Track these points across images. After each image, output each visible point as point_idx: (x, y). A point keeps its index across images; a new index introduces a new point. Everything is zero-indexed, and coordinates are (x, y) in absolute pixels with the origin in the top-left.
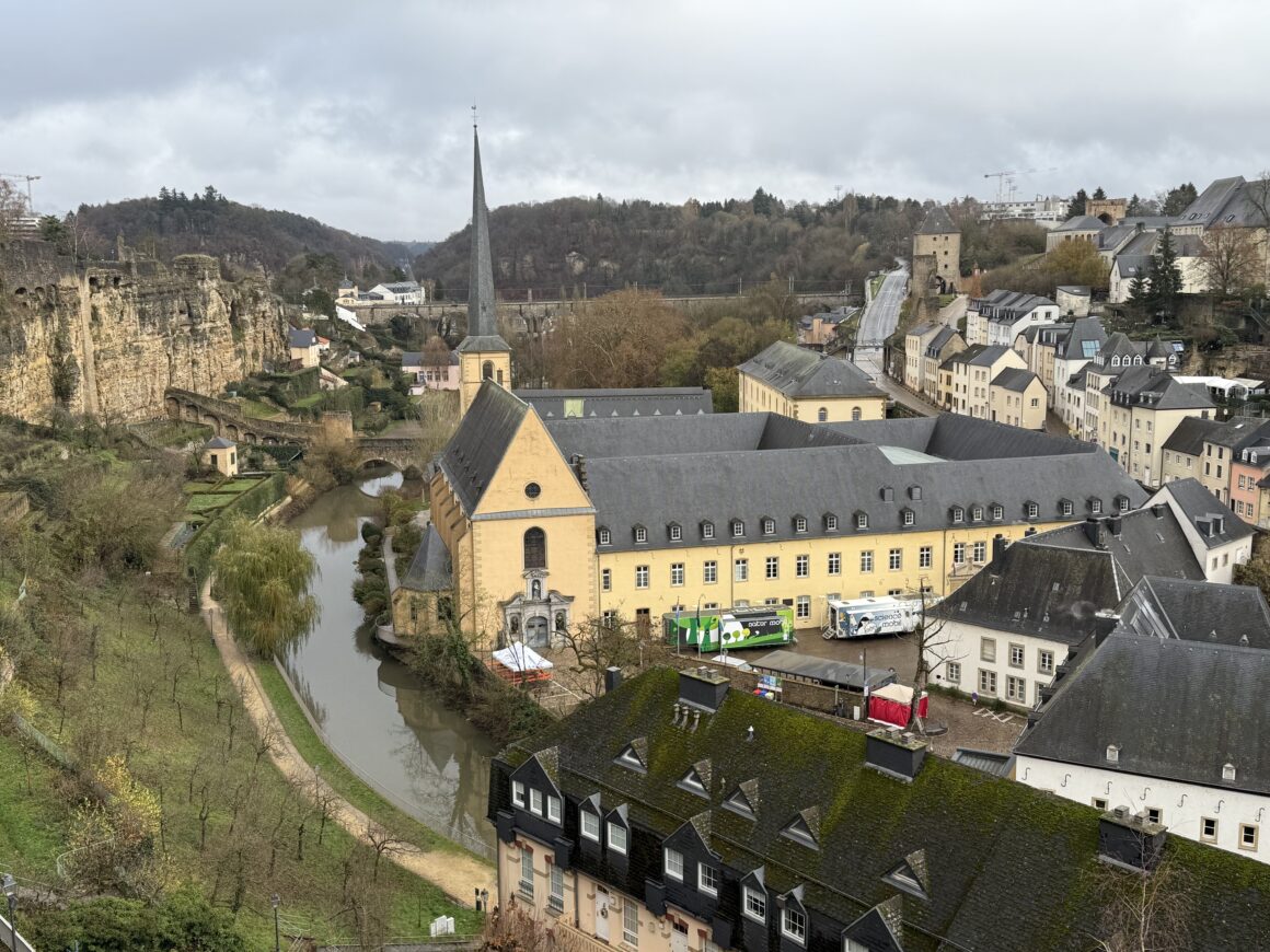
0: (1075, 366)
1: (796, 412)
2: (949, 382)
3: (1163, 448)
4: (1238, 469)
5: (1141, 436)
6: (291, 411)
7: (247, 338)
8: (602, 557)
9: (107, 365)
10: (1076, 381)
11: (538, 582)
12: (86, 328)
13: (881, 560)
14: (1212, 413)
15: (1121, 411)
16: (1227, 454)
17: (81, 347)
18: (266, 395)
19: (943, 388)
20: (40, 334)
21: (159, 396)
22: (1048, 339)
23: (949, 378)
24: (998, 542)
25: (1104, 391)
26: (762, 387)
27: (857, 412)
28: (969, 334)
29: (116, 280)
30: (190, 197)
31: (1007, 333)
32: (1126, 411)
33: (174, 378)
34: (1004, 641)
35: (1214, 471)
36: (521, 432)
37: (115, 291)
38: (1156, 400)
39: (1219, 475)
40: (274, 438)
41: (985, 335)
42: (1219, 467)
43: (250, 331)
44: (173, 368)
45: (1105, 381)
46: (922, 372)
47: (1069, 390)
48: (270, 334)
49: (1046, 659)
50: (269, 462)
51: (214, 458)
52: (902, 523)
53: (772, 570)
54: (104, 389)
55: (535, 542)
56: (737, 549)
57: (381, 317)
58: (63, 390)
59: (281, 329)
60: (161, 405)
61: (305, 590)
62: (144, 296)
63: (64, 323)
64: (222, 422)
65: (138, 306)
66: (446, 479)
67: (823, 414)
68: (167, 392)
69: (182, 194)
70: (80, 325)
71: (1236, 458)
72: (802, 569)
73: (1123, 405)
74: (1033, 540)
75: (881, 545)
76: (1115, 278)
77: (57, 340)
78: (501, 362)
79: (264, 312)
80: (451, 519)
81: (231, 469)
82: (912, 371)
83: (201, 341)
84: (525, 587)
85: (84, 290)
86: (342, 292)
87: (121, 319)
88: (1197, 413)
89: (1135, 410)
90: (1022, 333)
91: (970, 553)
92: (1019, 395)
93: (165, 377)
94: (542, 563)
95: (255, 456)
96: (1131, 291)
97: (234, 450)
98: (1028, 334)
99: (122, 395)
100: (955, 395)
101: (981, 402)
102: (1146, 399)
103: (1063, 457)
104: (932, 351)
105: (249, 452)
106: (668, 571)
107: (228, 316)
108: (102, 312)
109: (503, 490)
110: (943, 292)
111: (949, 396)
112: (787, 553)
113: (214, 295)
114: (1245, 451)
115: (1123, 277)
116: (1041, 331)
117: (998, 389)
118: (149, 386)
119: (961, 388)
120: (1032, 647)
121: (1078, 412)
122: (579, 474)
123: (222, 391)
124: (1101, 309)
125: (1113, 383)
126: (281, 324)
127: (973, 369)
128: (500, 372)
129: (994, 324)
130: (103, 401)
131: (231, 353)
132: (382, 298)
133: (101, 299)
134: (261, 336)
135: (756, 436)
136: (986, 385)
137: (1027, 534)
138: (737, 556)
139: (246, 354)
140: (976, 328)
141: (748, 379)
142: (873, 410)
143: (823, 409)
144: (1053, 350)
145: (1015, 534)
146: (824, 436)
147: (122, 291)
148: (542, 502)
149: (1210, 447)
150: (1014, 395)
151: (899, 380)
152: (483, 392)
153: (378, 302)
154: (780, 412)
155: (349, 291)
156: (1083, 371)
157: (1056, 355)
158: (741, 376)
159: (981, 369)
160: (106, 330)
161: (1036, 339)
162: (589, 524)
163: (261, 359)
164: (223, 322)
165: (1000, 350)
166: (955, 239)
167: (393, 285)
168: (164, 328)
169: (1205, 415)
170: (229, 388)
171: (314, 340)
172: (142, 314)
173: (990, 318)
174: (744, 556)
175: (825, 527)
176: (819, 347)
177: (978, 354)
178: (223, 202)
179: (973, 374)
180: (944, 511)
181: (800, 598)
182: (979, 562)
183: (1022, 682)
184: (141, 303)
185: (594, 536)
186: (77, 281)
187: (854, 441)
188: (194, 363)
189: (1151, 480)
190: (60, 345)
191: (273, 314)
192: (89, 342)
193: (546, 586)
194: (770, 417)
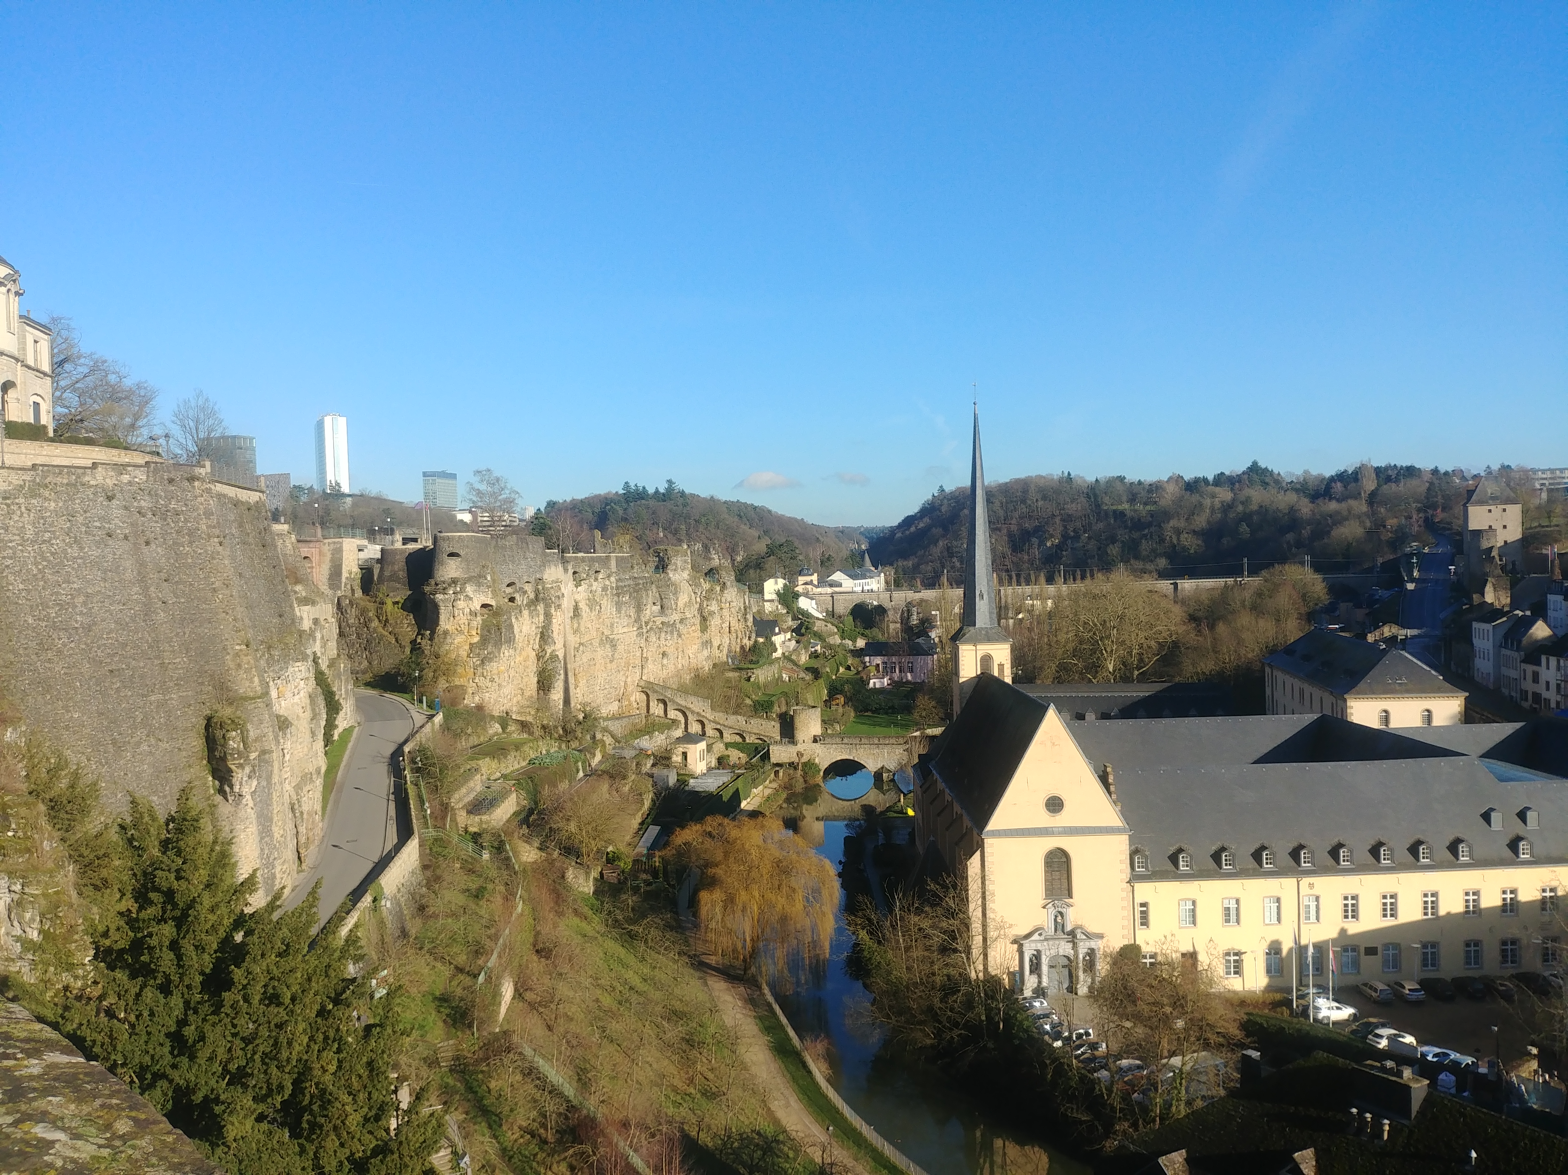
1: (1351, 714)
2: (1536, 679)
7: (713, 629)
8: (1138, 884)
11: (1062, 913)
12: (568, 621)
17: (562, 640)
19: (1528, 686)
20: (527, 627)
21: (631, 689)
23: (1536, 674)
27: (1428, 715)
28: (1551, 622)
29: (597, 573)
30: (651, 490)
33: (646, 671)
37: (595, 584)
43: (717, 621)
44: (644, 661)
51: (685, 755)
52: (1516, 855)
53: (1351, 911)
54: (582, 681)
55: (1057, 866)
56: (1304, 882)
57: (843, 607)
58: (545, 683)
60: (633, 699)
62: (621, 588)
63: (548, 616)
64: (690, 717)
65: (616, 598)
68: (638, 685)
69: (644, 488)
70: (560, 620)
72: (1391, 912)
77: (542, 633)
78: (1001, 654)
79: (730, 602)
81: (700, 767)
82: (1483, 666)
83: (672, 632)
84: (1045, 918)
85: (568, 583)
86: (803, 580)
87: (599, 612)
93: (638, 671)
94: (1068, 892)
95: (722, 752)
97: (703, 746)
100: (1545, 695)
105: (717, 749)
106: (1221, 908)
107: (696, 607)
108: (582, 605)
109: (1019, 802)
111: (1537, 696)
112: (1369, 889)
113: (686, 587)
118: (623, 678)
119: (1553, 688)
128: (1000, 665)
131: (697, 644)
132: (840, 585)
133: (582, 592)
134: (726, 627)
138: (1306, 890)
139: (712, 645)
141: (1280, 676)
142: (1445, 712)
143: (1380, 709)
146: (1397, 746)
147: (601, 584)
148: (1062, 820)
151: (1467, 676)
153: (837, 589)
154: (1329, 713)
155: (808, 578)
158: (1266, 670)
160: (585, 623)
162: (1121, 847)
163: (725, 649)
164: (692, 613)
166: (1514, 512)
167: (853, 573)
168: (638, 620)
170: (696, 679)
171: (777, 630)
172: (619, 606)
174: (1313, 889)
175: (1417, 857)
178: (682, 494)
181: (1386, 947)
184: (618, 595)
185: (1128, 861)
186: (561, 573)
187: (1447, 753)
190: (545, 636)
192: (569, 635)
193: (1071, 919)
194: (1323, 720)
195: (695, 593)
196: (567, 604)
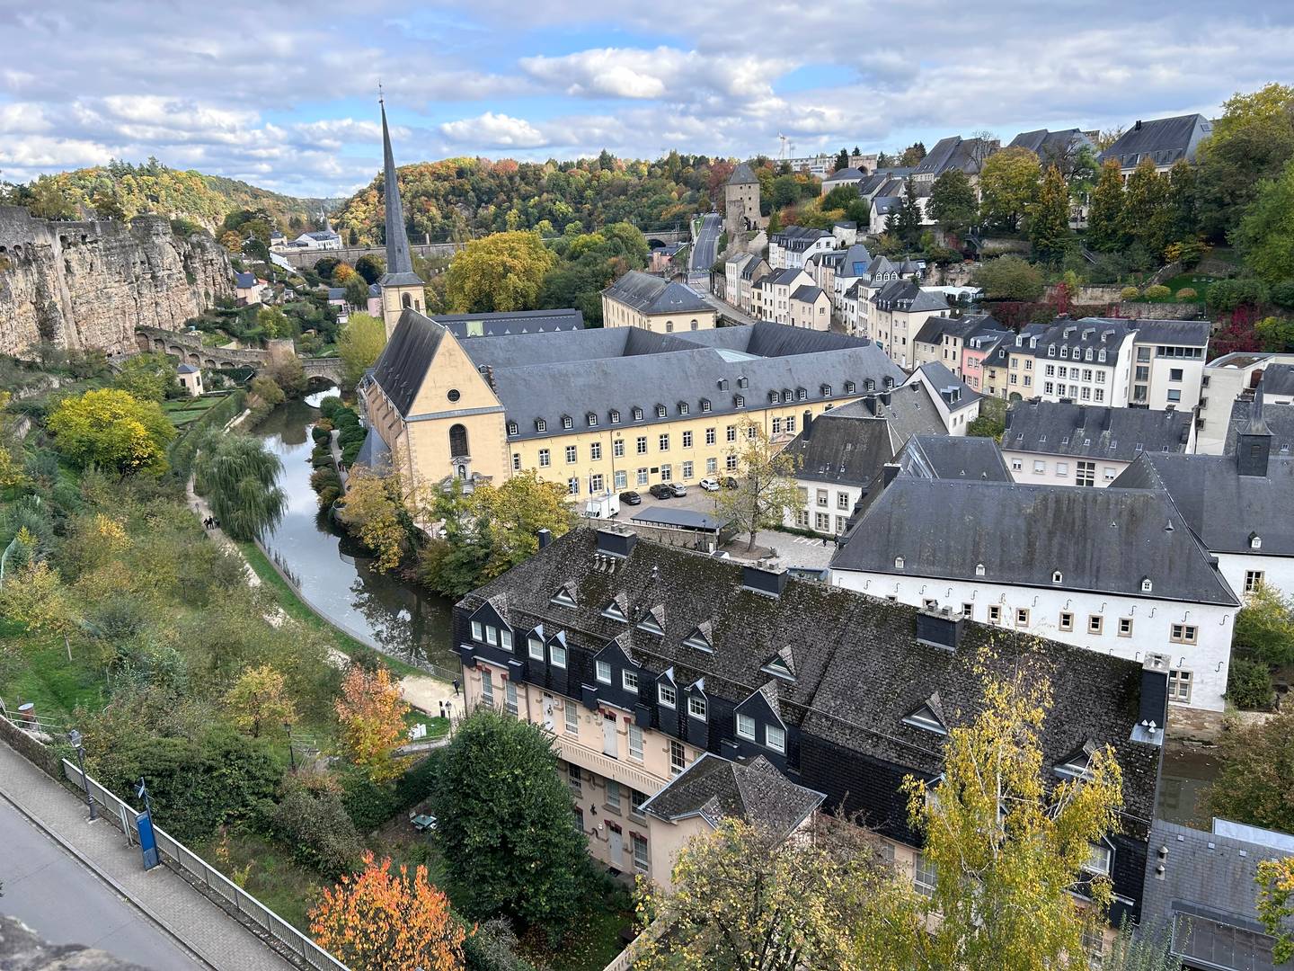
0: (849, 283)
1: (649, 326)
2: (759, 299)
3: (914, 340)
4: (968, 353)
5: (899, 332)
6: (242, 340)
7: (199, 282)
8: (512, 444)
9: (83, 309)
10: (851, 294)
11: (463, 467)
12: (62, 278)
13: (721, 435)
14: (948, 313)
15: (884, 314)
16: (960, 342)
17: (59, 294)
18: (220, 328)
19: (756, 302)
20: (22, 285)
21: (131, 333)
22: (829, 262)
23: (759, 295)
24: (807, 417)
25: (872, 300)
26: (620, 307)
27: (694, 324)
28: (771, 260)
29: (84, 237)
30: (135, 166)
31: (799, 259)
32: (888, 314)
33: (141, 317)
34: (812, 488)
35: (950, 355)
36: (441, 349)
37: (83, 247)
38: (909, 305)
39: (954, 358)
40: (230, 364)
41: (782, 261)
42: (954, 352)
43: (200, 276)
44: (139, 309)
45: (872, 293)
46: (739, 291)
47: (846, 300)
48: (219, 279)
49: (843, 499)
50: (228, 382)
51: (183, 381)
52: (736, 404)
53: (642, 447)
54: (82, 329)
55: (458, 436)
56: (615, 433)
57: (308, 263)
58: (47, 330)
59: (227, 273)
60: (133, 340)
61: (273, 484)
62: (109, 250)
63: (42, 274)
64: (186, 352)
65: (105, 259)
66: (379, 390)
67: (670, 326)
68: (136, 329)
69: (128, 164)
70: (56, 276)
71: (966, 345)
72: (664, 445)
73: (886, 310)
74: (831, 413)
75: (721, 424)
76: (873, 215)
77: (38, 289)
78: (417, 294)
79: (211, 260)
80: (389, 421)
81: (197, 390)
82: (731, 291)
83: (161, 285)
84: (454, 471)
85: (57, 248)
86: (274, 241)
87: (91, 270)
88: (937, 314)
89: (894, 313)
90: (810, 259)
91: (784, 426)
92: (811, 305)
93: (134, 317)
94: (466, 452)
95: (216, 377)
96: (886, 224)
97: (198, 374)
98: (815, 260)
99: (99, 333)
100: (764, 307)
101: (784, 312)
102: (902, 304)
103: (848, 351)
104: (747, 274)
105: (211, 375)
106: (564, 453)
107: (181, 264)
108: (74, 264)
109: (430, 396)
110: (749, 229)
111: (760, 308)
112: (653, 434)
113: (169, 248)
114: (972, 340)
115: (879, 214)
116: (824, 256)
117: (796, 302)
118: (121, 325)
119: (769, 302)
120: (833, 491)
121: (853, 317)
122: (489, 381)
123: (182, 326)
124: (865, 238)
125: (878, 294)
126: (226, 269)
127: (777, 287)
128: (417, 302)
129: (789, 252)
130: (83, 339)
131: (187, 295)
132: (307, 245)
133: (72, 255)
134: (210, 280)
135: (621, 345)
136: (787, 299)
137: (827, 409)
138: (615, 438)
139: (199, 295)
140: (776, 256)
141: (609, 301)
142: (706, 322)
143: (669, 322)
144: (833, 271)
145: (817, 411)
146: (673, 344)
147: (90, 246)
148: (461, 405)
149: (947, 338)
150: (807, 306)
151: (722, 298)
152: (405, 318)
153: (304, 248)
154: (637, 325)
155: (279, 240)
156: (855, 286)
157: (836, 275)
158: (604, 299)
159: (783, 287)
160: (78, 279)
161: (821, 263)
162: (500, 420)
163: (212, 299)
164: (178, 270)
165: (795, 272)
166: (756, 189)
167: (315, 234)
168: (128, 276)
169: (943, 314)
170: (189, 323)
171: (255, 282)
172: (109, 265)
173: (786, 248)
174: (620, 438)
175: (680, 412)
176: (662, 275)
177: (781, 276)
178: (163, 169)
179: (777, 291)
180: (765, 396)
181: (663, 467)
182: (790, 432)
183: (826, 516)
184: (107, 256)
185: (505, 429)
186: (49, 238)
187: (698, 346)
188: (157, 304)
189: (906, 365)
190: (40, 291)
191: (219, 261)
192: (65, 290)
193: (470, 469)
194: (631, 330)
195: (179, 254)
196: (58, 263)
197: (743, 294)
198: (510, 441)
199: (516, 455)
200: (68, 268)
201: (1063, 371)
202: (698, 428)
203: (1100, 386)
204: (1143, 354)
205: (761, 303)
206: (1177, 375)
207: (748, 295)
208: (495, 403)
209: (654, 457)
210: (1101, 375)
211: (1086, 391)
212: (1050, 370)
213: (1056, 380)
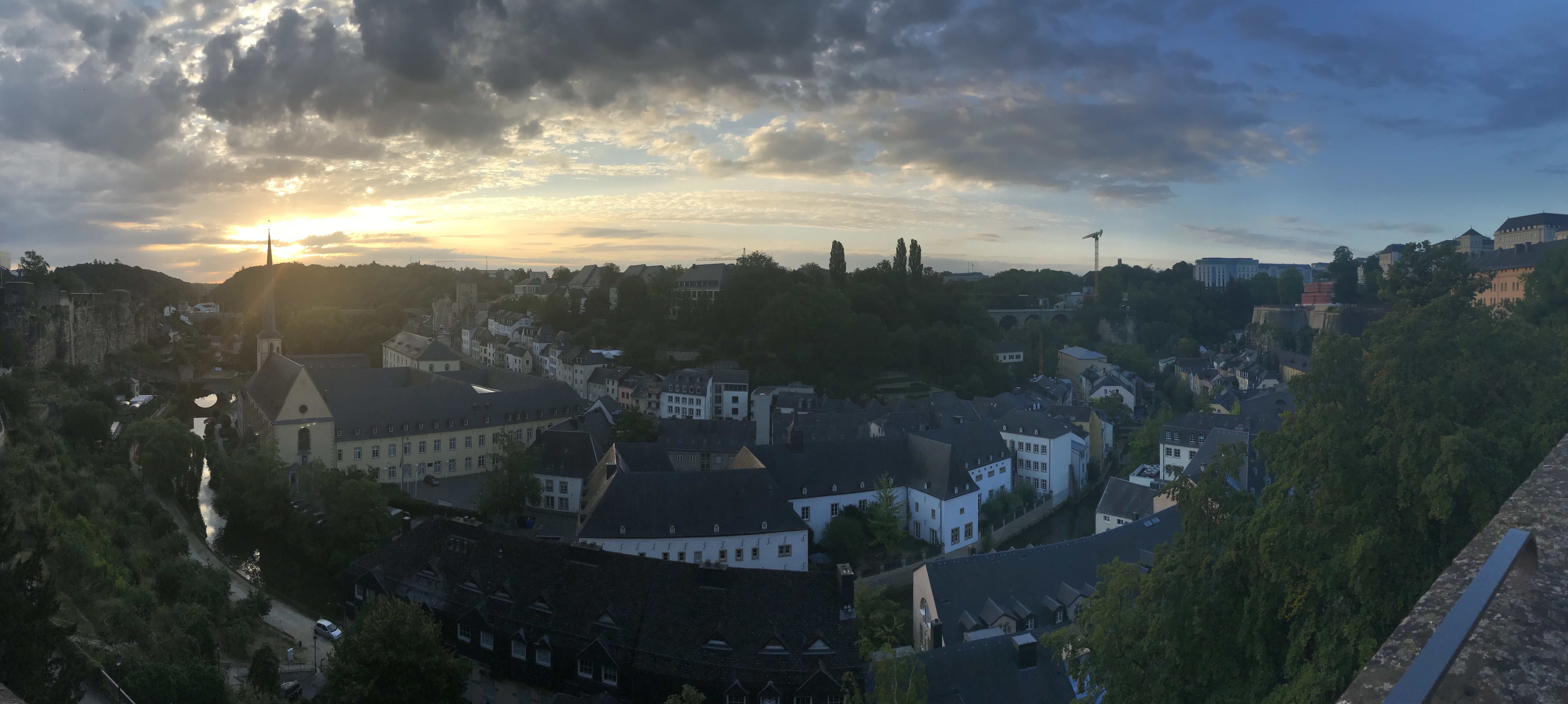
0: (543, 345)
1: (418, 367)
2: (485, 352)
3: (588, 381)
4: (622, 389)
5: (578, 377)
7: (141, 329)
8: (338, 443)
9: (80, 343)
10: (544, 351)
11: (306, 457)
12: (72, 325)
13: (475, 442)
15: (568, 366)
16: (616, 383)
17: (70, 335)
19: (483, 354)
20: (51, 328)
22: (529, 332)
23: (486, 350)
25: (559, 357)
26: (397, 354)
27: (447, 367)
28: (490, 330)
29: (85, 302)
31: (510, 330)
32: (571, 366)
35: (610, 391)
37: (85, 308)
39: (613, 392)
41: (499, 330)
42: (613, 389)
43: (143, 326)
44: (109, 345)
45: (560, 353)
46: (471, 347)
47: (541, 356)
52: (484, 422)
53: (422, 449)
54: (78, 355)
55: (304, 435)
56: (405, 438)
57: (200, 319)
58: (61, 355)
63: (62, 323)
66: (252, 401)
67: (431, 367)
70: (69, 324)
71: (621, 384)
72: (437, 447)
73: (569, 364)
75: (475, 434)
78: (278, 343)
82: (466, 347)
83: (122, 331)
84: (299, 459)
85: (71, 307)
87: (86, 321)
88: (601, 366)
89: (575, 365)
90: (516, 330)
92: (520, 358)
94: (308, 447)
98: (520, 331)
100: (488, 358)
101: (502, 361)
102: (579, 360)
104: (478, 338)
107: (133, 319)
108: (78, 317)
109: (288, 409)
110: (471, 309)
111: (485, 358)
112: (430, 439)
113: (128, 309)
114: (624, 381)
116: (526, 329)
117: (510, 355)
119: (491, 355)
120: (557, 481)
121: (547, 367)
122: (325, 400)
125: (564, 353)
128: (278, 348)
129: (503, 326)
132: (199, 310)
133: (78, 312)
134: (147, 328)
136: (504, 354)
138: (405, 441)
139: (140, 337)
140: (493, 327)
141: (388, 349)
142: (455, 366)
143: (431, 365)
144: (531, 338)
148: (307, 415)
149: (608, 381)
150: (517, 358)
151: (459, 350)
152: (270, 358)
153: (198, 312)
156: (547, 348)
157: (534, 341)
158: (384, 348)
159: (501, 346)
160: (80, 326)
161: (523, 333)
162: (331, 426)
165: (507, 338)
166: (475, 287)
168: (105, 325)
169: (604, 366)
173: (500, 323)
174: (409, 441)
180: (503, 416)
185: (334, 433)
186: (68, 303)
189: (584, 396)
190: (60, 332)
192: (72, 332)
193: (311, 458)
194: (408, 369)
195: (133, 313)
196: (71, 317)
197: (474, 349)
198: (337, 439)
199: (340, 451)
200: (75, 318)
201: (677, 399)
202: (460, 436)
203: (698, 407)
204: (718, 390)
205: (487, 355)
206: (735, 400)
207: (477, 350)
208: (329, 415)
209: (430, 456)
210: (699, 402)
211: (691, 410)
212: (670, 399)
213: (674, 405)
